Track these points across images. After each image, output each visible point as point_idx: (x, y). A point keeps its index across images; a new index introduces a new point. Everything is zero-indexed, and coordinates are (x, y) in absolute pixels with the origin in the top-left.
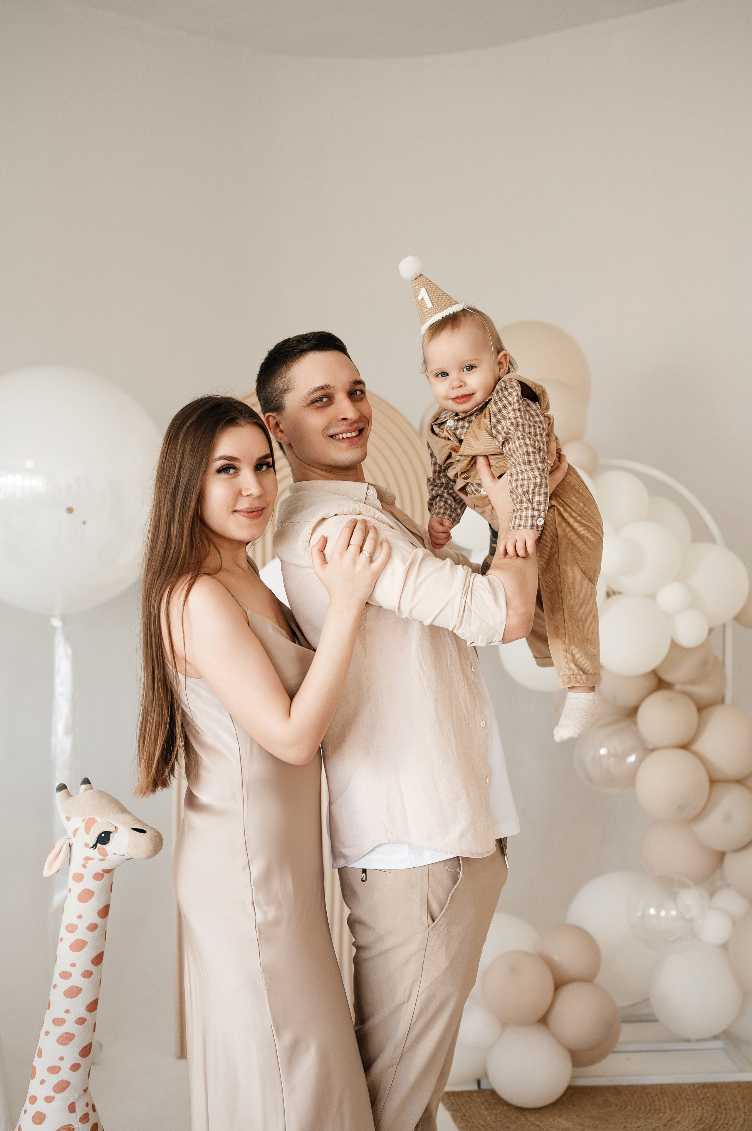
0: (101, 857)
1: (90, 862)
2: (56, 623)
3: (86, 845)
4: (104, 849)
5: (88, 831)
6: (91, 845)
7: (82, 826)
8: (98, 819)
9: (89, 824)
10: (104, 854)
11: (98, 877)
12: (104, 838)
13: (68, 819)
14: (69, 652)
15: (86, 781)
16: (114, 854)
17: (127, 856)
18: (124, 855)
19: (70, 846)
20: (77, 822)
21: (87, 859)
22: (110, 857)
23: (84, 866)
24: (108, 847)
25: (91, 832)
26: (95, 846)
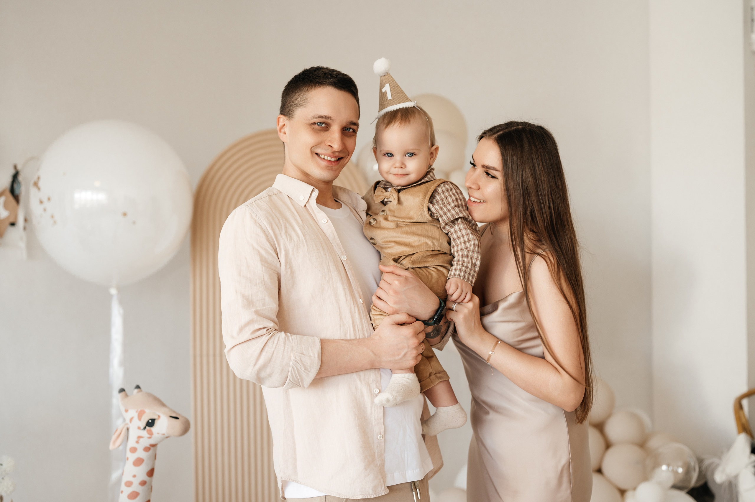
0: (149, 436)
1: (141, 440)
2: (113, 291)
3: (139, 428)
4: (151, 431)
5: (140, 418)
6: (142, 427)
7: (136, 415)
8: (147, 411)
9: (141, 414)
10: (151, 433)
11: (147, 449)
12: (151, 423)
13: (126, 411)
14: (121, 311)
15: (138, 387)
16: (158, 433)
17: (166, 435)
18: (164, 434)
19: (128, 429)
20: (133, 413)
21: (140, 437)
22: (155, 435)
23: (137, 442)
24: (154, 429)
25: (142, 419)
26: (145, 428)
